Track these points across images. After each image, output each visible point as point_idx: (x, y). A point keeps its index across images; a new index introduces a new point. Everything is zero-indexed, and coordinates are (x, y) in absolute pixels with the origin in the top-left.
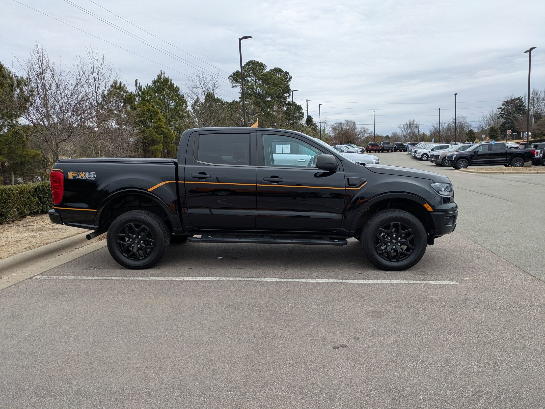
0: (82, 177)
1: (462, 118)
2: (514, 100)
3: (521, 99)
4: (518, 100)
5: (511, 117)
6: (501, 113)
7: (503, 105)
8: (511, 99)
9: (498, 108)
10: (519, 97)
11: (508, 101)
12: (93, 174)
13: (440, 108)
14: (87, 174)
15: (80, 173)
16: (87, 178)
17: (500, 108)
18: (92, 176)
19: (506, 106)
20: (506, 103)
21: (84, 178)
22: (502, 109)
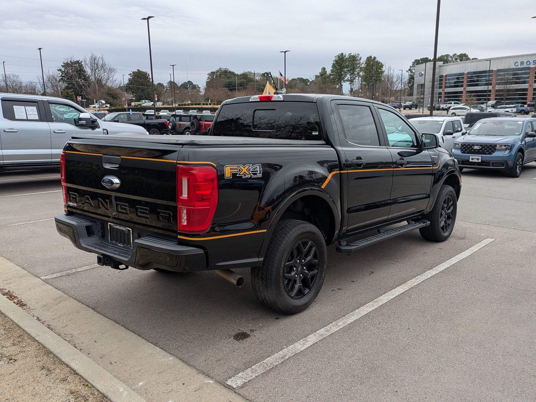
0: (245, 175)
1: (14, 76)
2: (75, 63)
3: (81, 63)
4: (78, 63)
5: (74, 82)
6: (62, 76)
7: (63, 66)
8: (71, 62)
9: (57, 70)
10: (78, 60)
11: (67, 63)
12: (258, 167)
13: (4, 62)
14: (250, 168)
15: (241, 167)
16: (251, 176)
17: (60, 70)
18: (257, 171)
19: (66, 68)
20: (66, 65)
21: (247, 176)
22: (62, 71)
